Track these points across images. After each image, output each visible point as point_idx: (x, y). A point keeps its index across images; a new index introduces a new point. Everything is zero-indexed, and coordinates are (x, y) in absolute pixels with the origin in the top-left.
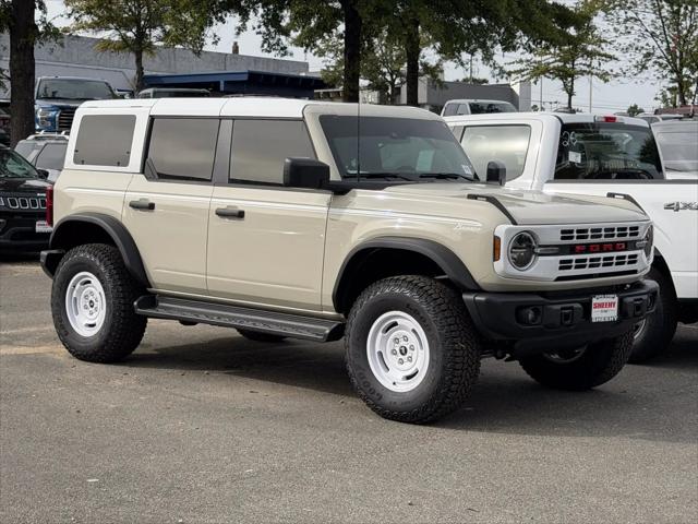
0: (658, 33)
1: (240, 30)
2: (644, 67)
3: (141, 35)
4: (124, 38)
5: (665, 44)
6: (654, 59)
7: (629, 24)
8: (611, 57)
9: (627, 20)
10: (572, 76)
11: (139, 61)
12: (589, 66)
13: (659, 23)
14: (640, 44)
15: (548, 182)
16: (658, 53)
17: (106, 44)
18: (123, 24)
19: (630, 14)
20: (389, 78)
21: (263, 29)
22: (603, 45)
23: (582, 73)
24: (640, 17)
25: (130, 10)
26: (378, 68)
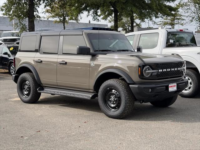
0: (195, 12)
1: (88, 16)
2: (192, 21)
3: (64, 19)
4: (60, 20)
5: (197, 15)
6: (195, 19)
7: (188, 10)
8: (184, 19)
9: (187, 9)
10: (174, 25)
11: (64, 25)
12: (178, 22)
13: (196, 10)
14: (191, 15)
15: (164, 48)
16: (196, 17)
17: (56, 22)
18: (60, 16)
19: (188, 7)
20: (128, 27)
21: (93, 15)
22: (182, 16)
23: (176, 24)
24: (191, 8)
25: (61, 12)
26: (125, 25)
